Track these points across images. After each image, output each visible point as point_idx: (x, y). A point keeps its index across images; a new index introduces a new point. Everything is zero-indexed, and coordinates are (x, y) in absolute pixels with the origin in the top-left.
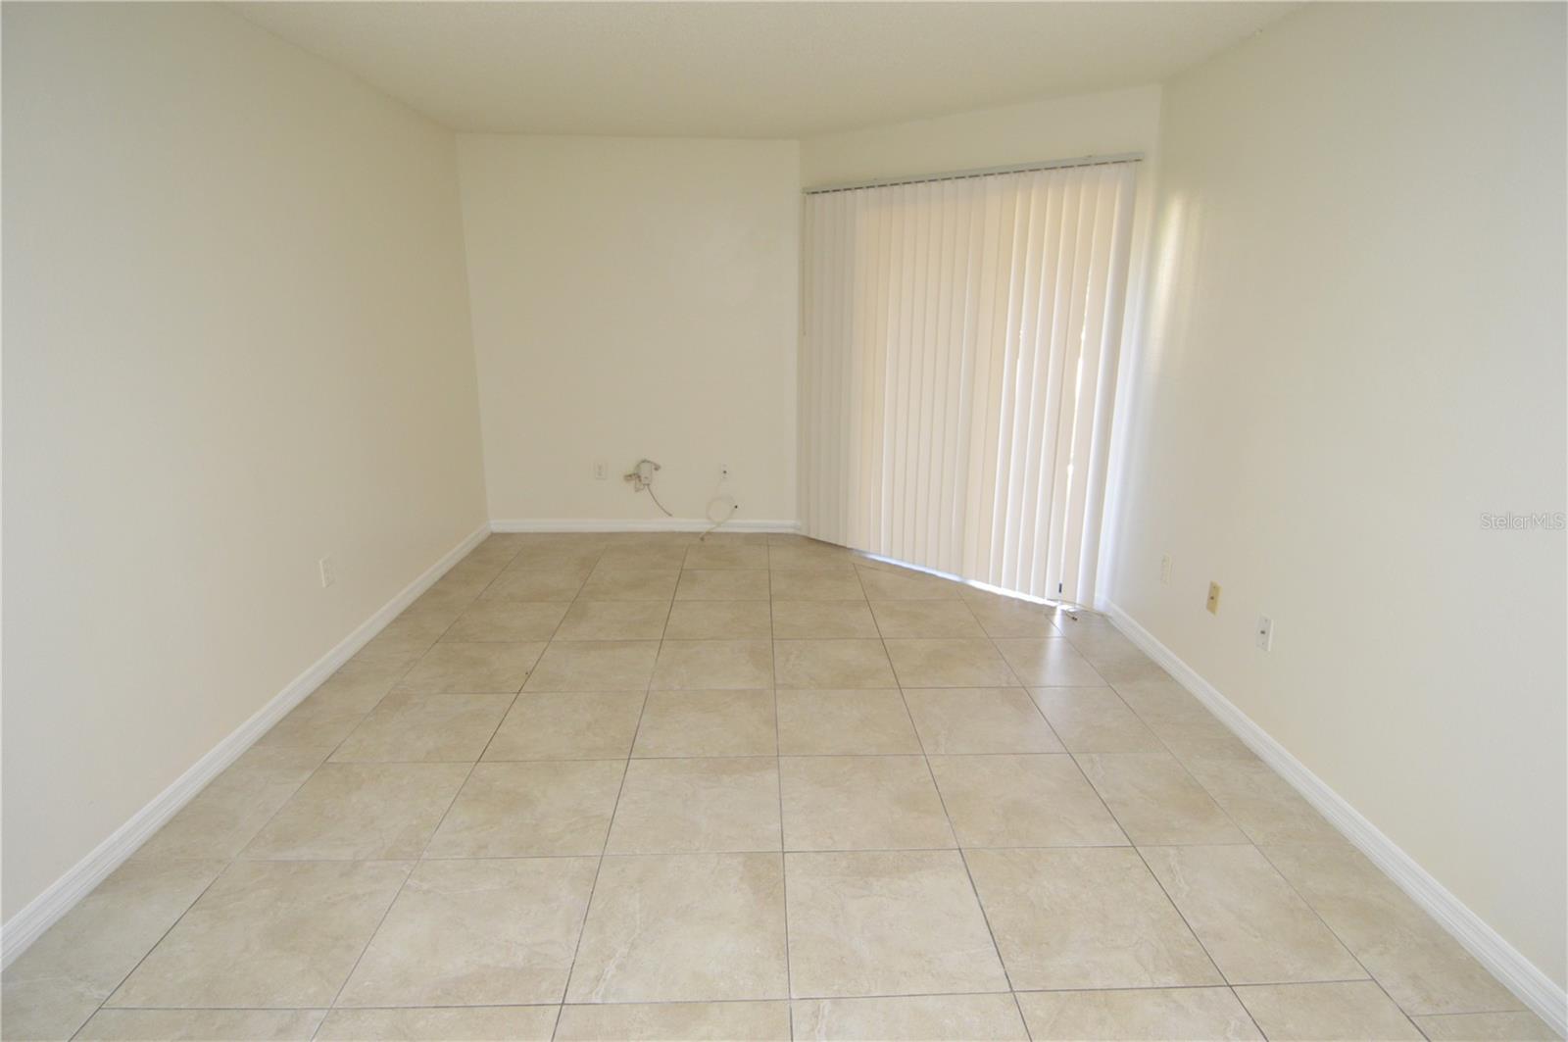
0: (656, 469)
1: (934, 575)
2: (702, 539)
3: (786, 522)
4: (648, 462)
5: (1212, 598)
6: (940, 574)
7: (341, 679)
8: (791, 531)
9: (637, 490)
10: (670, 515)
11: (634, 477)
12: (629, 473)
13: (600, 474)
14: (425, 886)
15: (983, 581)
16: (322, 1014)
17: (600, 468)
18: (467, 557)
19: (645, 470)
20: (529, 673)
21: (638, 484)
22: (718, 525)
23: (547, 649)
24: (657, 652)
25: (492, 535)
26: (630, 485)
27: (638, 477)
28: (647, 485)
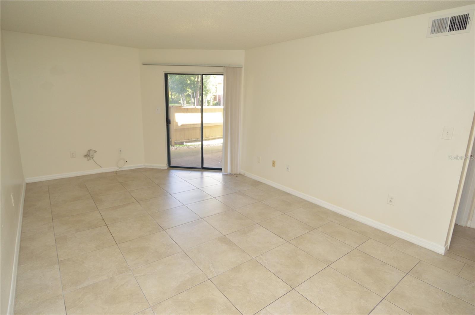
2: (116, 173)
3: (142, 164)
4: (92, 150)
5: (273, 164)
8: (144, 167)
10: (102, 167)
12: (85, 155)
17: (73, 154)
19: (91, 153)
20: (103, 219)
21: (89, 158)
22: (120, 168)
23: (100, 212)
24: (139, 205)
25: (27, 184)
26: (86, 159)
27: (89, 156)
28: (92, 158)
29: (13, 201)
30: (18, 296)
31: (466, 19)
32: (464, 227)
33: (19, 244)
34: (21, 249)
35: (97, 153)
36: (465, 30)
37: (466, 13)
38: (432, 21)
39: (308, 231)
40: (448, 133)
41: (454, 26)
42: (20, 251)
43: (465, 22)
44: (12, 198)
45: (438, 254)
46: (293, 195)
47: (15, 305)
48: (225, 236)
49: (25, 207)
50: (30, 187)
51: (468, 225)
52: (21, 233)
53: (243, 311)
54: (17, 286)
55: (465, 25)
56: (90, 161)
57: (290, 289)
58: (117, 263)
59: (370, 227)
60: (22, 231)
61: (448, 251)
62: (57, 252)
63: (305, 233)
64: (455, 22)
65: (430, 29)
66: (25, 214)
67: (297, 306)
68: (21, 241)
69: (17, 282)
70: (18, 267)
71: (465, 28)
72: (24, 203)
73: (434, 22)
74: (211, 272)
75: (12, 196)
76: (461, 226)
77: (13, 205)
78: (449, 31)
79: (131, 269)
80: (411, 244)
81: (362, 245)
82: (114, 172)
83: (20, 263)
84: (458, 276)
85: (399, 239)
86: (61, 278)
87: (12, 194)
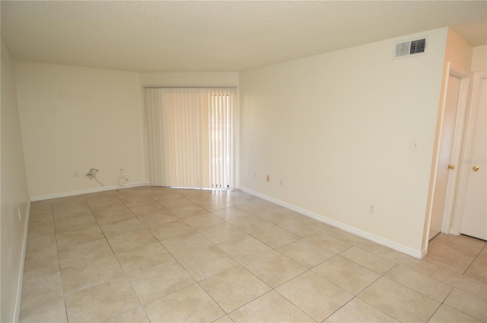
1: (194, 189)
2: (118, 191)
4: (95, 169)
5: (268, 178)
6: (195, 188)
10: (104, 186)
11: (90, 175)
12: (88, 174)
15: (208, 188)
17: (76, 173)
19: (93, 172)
20: (103, 233)
21: (91, 177)
22: (121, 186)
23: (100, 227)
24: (138, 219)
25: (32, 202)
26: (88, 177)
27: (91, 174)
28: (94, 177)
29: (20, 215)
30: (23, 297)
31: (423, 43)
32: (448, 234)
33: (24, 256)
34: (26, 259)
35: (98, 172)
36: (423, 52)
37: (423, 39)
38: (396, 45)
39: (295, 240)
40: (415, 144)
41: (415, 49)
42: (25, 261)
43: (423, 45)
44: (19, 212)
45: (415, 258)
46: (287, 209)
47: (21, 305)
48: (216, 245)
49: (30, 223)
50: (35, 205)
51: (451, 233)
52: (26, 246)
53: (225, 308)
54: (22, 290)
55: (423, 48)
56: (92, 179)
57: (270, 289)
58: (113, 270)
59: (355, 236)
60: (27, 244)
61: (426, 256)
62: (59, 261)
63: (292, 242)
64: (415, 46)
65: (395, 52)
66: (30, 230)
67: (274, 303)
68: (27, 252)
69: (23, 286)
70: (24, 275)
71: (423, 51)
72: (29, 220)
73: (398, 46)
74: (200, 276)
75: (19, 210)
76: (444, 234)
77: (20, 219)
78: (410, 54)
79: (127, 274)
80: (392, 250)
81: (345, 251)
82: (115, 190)
83: (25, 271)
84: (430, 277)
85: (381, 245)
86: (62, 283)
87: (19, 209)
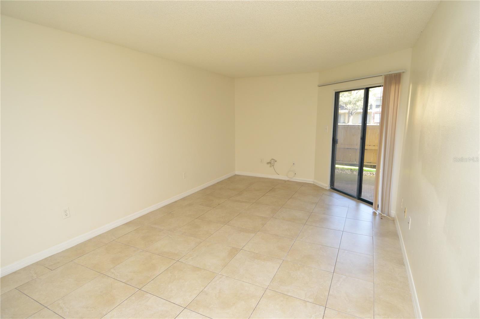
0: (276, 162)
2: (285, 182)
3: (310, 180)
4: (273, 159)
5: (405, 212)
7: (184, 199)
8: (312, 183)
9: (270, 167)
10: (279, 175)
12: (268, 162)
13: (261, 162)
14: (171, 236)
16: (142, 250)
17: (262, 160)
18: (226, 179)
19: (272, 162)
22: (290, 178)
23: (227, 200)
25: (235, 175)
26: (268, 165)
28: (273, 166)
